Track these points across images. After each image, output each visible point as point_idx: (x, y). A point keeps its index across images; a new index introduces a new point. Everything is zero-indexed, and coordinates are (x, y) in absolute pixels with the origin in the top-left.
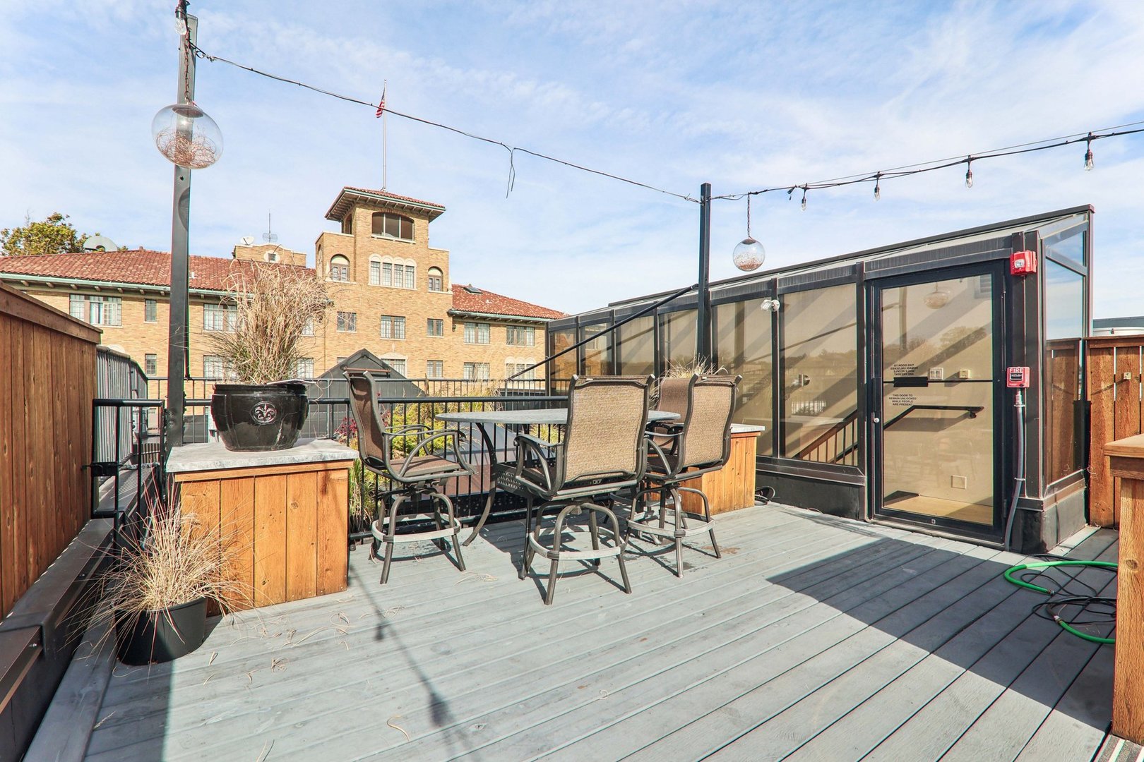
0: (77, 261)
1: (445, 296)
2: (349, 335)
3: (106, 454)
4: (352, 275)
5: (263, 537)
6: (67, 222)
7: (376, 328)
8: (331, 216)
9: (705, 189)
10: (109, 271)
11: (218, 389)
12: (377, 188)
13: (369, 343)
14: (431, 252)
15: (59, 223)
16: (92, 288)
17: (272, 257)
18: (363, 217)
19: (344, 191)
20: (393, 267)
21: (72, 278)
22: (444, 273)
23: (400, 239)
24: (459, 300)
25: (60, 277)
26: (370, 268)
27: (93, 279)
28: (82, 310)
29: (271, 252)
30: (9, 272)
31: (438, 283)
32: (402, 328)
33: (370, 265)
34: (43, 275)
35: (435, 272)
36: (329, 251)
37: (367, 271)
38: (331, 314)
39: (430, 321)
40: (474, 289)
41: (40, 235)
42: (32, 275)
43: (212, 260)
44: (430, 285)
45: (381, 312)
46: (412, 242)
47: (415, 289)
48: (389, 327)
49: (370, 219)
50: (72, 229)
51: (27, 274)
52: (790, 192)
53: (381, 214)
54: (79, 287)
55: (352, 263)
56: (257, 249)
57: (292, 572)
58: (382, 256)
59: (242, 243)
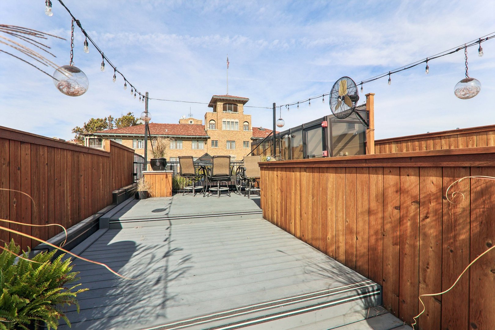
0: (135, 128)
1: (250, 132)
2: (216, 148)
3: (135, 172)
4: (216, 127)
5: (157, 185)
6: (132, 115)
7: (225, 146)
8: (210, 106)
9: (274, 104)
10: (143, 131)
11: (151, 159)
12: (225, 94)
13: (222, 151)
14: (244, 116)
15: (130, 115)
16: (138, 137)
17: (191, 122)
18: (220, 105)
19: (213, 97)
20: (230, 123)
21: (133, 134)
22: (250, 124)
23: (233, 112)
24: (256, 133)
25: (130, 134)
26: (222, 124)
27: (139, 134)
28: (136, 144)
29: (191, 120)
30: (118, 133)
31: (247, 127)
32: (234, 145)
33: (222, 123)
34: (126, 134)
35: (246, 123)
36: (209, 119)
37: (221, 125)
38: (209, 141)
39: (244, 142)
40: (263, 128)
41: (125, 120)
42: (123, 134)
43: (173, 125)
44: (244, 129)
45: (226, 139)
46: (238, 113)
47: (239, 130)
48: (229, 145)
49: (222, 106)
50: (134, 117)
51: (122, 134)
52: (286, 106)
53: (226, 104)
54: (135, 137)
55: (216, 122)
56: (186, 120)
57: (162, 192)
58: (227, 119)
59: (182, 118)
